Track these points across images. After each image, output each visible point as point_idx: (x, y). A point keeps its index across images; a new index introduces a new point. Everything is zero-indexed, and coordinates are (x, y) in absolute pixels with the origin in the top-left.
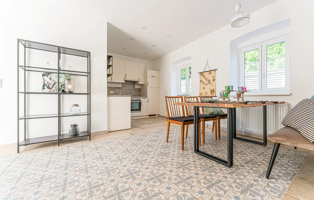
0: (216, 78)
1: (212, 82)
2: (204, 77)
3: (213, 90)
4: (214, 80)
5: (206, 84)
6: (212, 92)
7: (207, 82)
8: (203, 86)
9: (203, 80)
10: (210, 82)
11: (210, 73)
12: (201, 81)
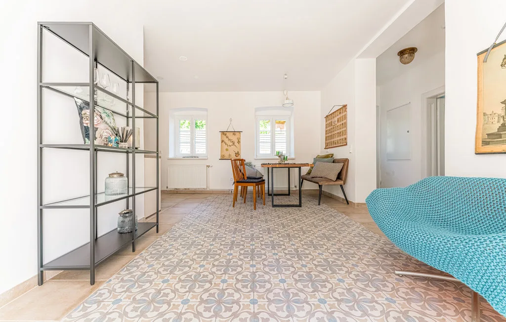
0: (242, 141)
1: (236, 144)
2: (227, 137)
3: (238, 152)
4: (239, 142)
5: (230, 146)
6: (237, 155)
7: (231, 144)
8: (226, 147)
9: (226, 140)
10: (234, 144)
11: (234, 134)
12: (222, 141)
